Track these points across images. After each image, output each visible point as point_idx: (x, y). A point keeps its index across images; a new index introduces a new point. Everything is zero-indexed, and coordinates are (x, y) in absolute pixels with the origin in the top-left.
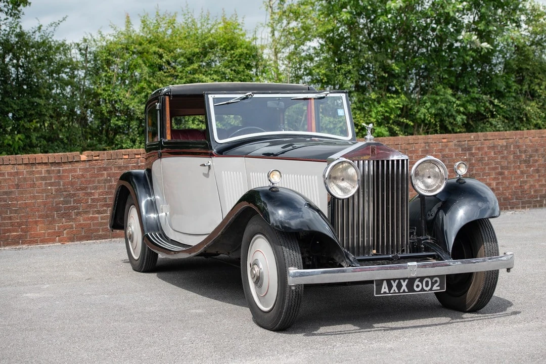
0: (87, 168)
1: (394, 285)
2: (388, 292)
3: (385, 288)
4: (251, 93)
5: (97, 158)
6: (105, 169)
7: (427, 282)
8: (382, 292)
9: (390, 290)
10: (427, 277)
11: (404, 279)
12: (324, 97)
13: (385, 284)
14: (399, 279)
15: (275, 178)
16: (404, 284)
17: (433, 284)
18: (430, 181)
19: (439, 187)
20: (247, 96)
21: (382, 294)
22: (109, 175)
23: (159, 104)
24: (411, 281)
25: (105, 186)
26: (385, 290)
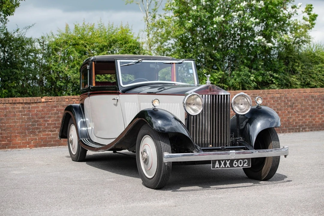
0: (45, 106)
1: (223, 163)
2: (219, 167)
3: (217, 165)
4: (141, 59)
5: (51, 100)
6: (55, 107)
7: (241, 162)
8: (216, 167)
9: (220, 166)
10: (241, 159)
11: (228, 160)
12: (181, 63)
13: (217, 162)
14: (225, 160)
15: (156, 104)
16: (228, 163)
17: (244, 163)
18: (242, 106)
19: (247, 110)
20: (139, 61)
22: (57, 110)
23: (88, 66)
24: (232, 161)
25: (55, 116)
26: (217, 166)
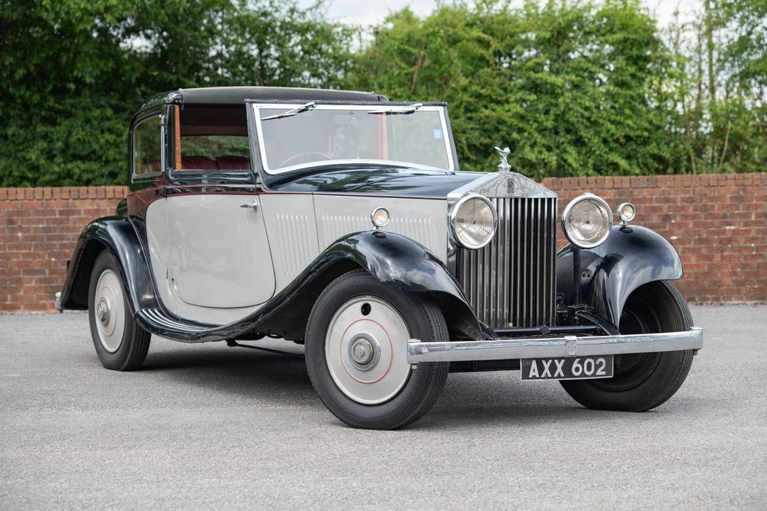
1: (547, 366)
2: (537, 376)
3: (534, 371)
4: (313, 103)
7: (589, 364)
8: (530, 376)
9: (540, 373)
10: (589, 357)
11: (560, 359)
12: (412, 112)
13: (534, 364)
14: (553, 359)
15: (381, 220)
16: (559, 365)
17: (597, 367)
18: (589, 227)
19: (602, 235)
20: (307, 107)
21: (531, 378)
23: (164, 116)
24: (569, 361)
26: (534, 374)
